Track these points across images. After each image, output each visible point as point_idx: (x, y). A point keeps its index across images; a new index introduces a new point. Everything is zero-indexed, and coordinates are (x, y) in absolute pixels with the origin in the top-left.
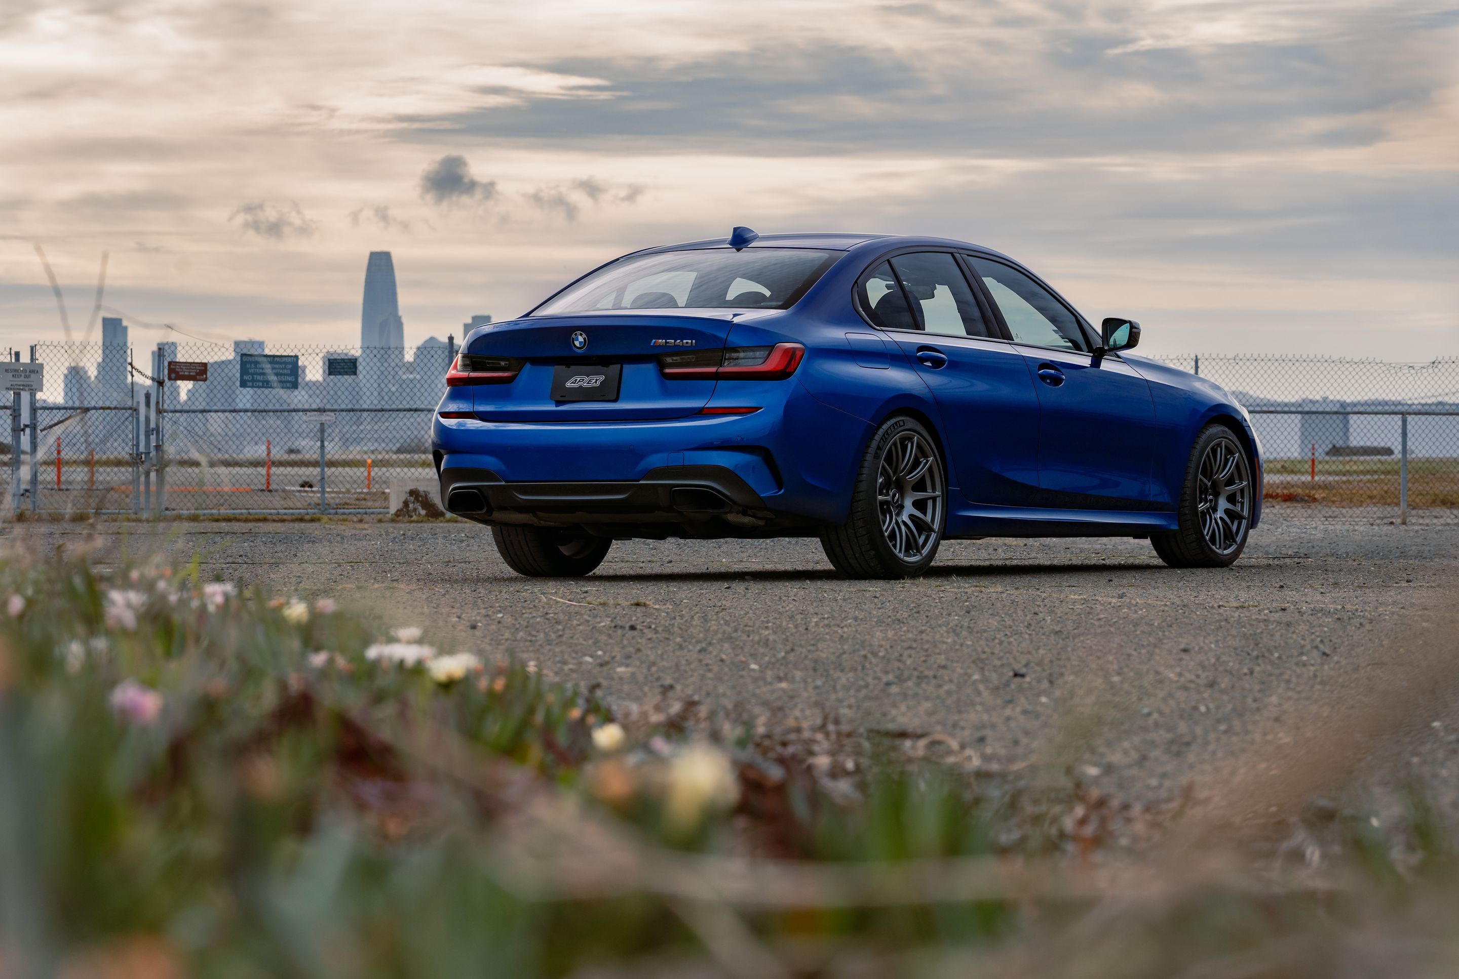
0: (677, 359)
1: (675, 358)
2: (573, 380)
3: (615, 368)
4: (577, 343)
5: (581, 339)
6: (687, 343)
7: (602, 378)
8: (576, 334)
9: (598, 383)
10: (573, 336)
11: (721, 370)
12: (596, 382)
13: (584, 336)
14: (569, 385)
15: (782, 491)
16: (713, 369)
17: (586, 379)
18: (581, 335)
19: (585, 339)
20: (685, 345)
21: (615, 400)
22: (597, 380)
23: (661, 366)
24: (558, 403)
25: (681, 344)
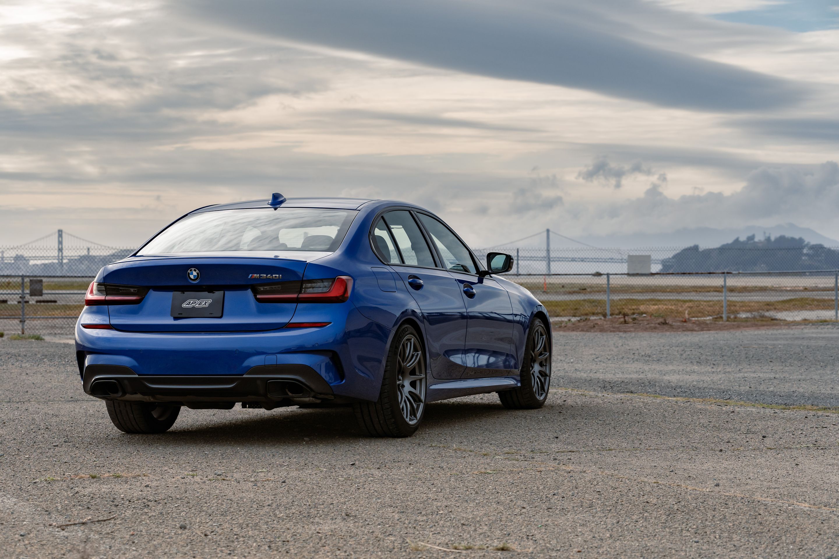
0: (267, 288)
1: (265, 287)
2: (187, 302)
3: (219, 294)
4: (192, 277)
5: (195, 273)
6: (276, 277)
7: (210, 301)
8: (191, 270)
9: (207, 305)
10: (189, 271)
11: (301, 296)
12: (205, 304)
13: (197, 271)
14: (184, 305)
15: (344, 381)
16: (295, 296)
17: (198, 302)
18: (195, 270)
19: (198, 273)
20: (274, 278)
21: (221, 317)
22: (206, 302)
23: (255, 292)
24: (176, 319)
25: (271, 277)
